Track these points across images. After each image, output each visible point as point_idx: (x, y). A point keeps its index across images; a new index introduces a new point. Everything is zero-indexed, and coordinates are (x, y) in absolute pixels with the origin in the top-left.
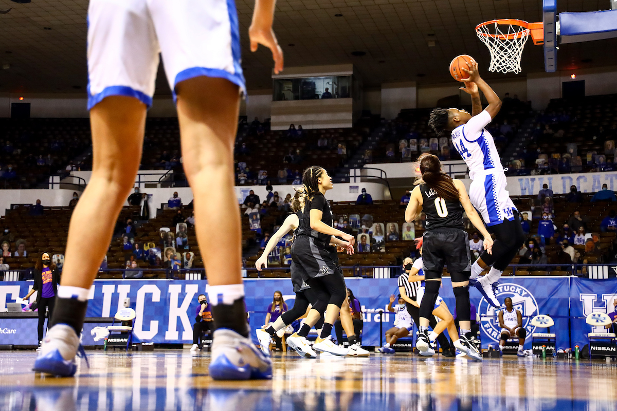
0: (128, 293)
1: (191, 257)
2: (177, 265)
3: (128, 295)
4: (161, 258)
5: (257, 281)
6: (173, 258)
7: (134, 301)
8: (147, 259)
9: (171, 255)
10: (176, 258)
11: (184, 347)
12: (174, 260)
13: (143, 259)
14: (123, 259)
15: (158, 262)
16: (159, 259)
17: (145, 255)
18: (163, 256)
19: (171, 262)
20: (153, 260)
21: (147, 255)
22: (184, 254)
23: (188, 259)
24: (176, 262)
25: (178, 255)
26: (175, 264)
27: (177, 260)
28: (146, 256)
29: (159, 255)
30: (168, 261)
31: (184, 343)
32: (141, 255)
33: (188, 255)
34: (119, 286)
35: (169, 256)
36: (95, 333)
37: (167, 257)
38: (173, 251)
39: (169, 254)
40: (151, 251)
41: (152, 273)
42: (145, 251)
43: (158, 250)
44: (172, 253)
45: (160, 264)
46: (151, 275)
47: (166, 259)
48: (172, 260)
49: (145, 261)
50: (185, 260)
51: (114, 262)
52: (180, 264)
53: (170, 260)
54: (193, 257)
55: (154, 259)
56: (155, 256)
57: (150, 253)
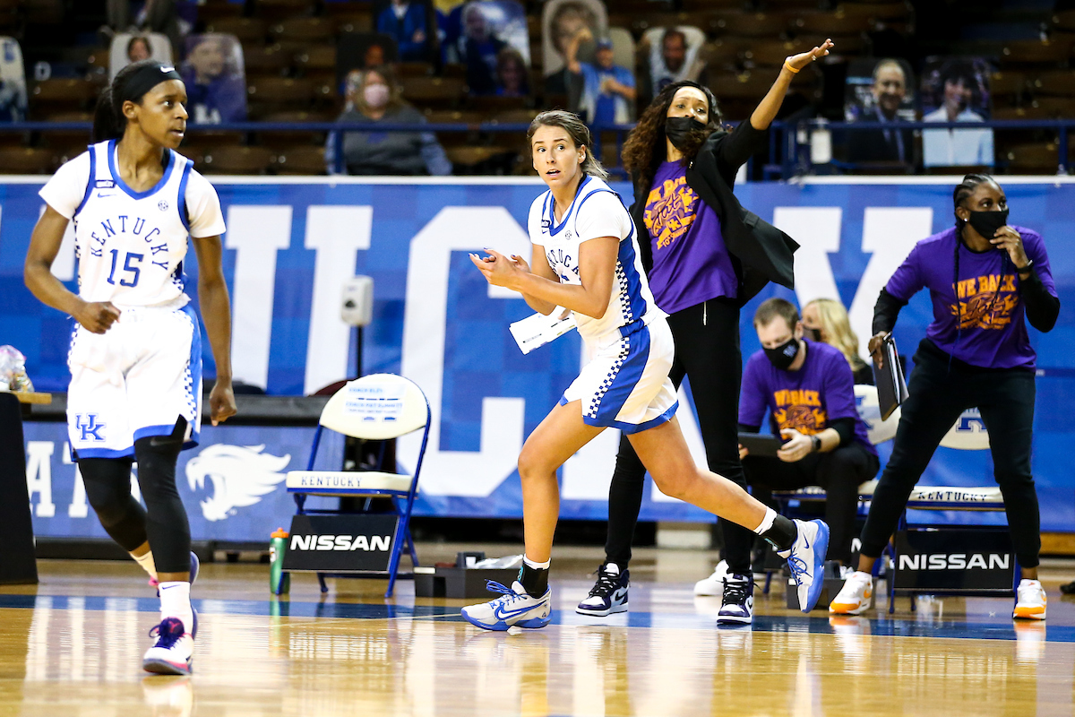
0: (361, 254)
1: (691, 55)
2: (614, 94)
3: (364, 263)
4: (525, 53)
5: (1050, 189)
6: (595, 58)
7: (392, 295)
8: (452, 58)
9: (583, 43)
10: (608, 58)
11: (664, 537)
12: (599, 67)
13: (431, 55)
14: (324, 56)
15: (510, 76)
16: (516, 57)
17: (441, 35)
18: (535, 40)
19: (580, 80)
20: (485, 68)
21: (453, 37)
22: (654, 36)
23: (675, 64)
24: (607, 82)
25: (621, 45)
26: (602, 88)
27: (612, 70)
28: (447, 41)
29: (518, 40)
30: (563, 71)
31: (660, 519)
32: (419, 37)
33: (675, 42)
34: (316, 214)
35: (572, 48)
36: (208, 479)
37: (558, 47)
38: (590, 20)
39: (570, 35)
40: (476, 19)
41: (482, 138)
42: (439, 15)
43: (512, 12)
44: (586, 33)
45: (524, 86)
46: (480, 153)
47: (552, 62)
48: (587, 68)
49: (441, 69)
50: (658, 68)
51: (274, 72)
52: (630, 92)
53: (575, 67)
54: (702, 54)
55: (491, 59)
56: (497, 45)
57: (468, 29)
